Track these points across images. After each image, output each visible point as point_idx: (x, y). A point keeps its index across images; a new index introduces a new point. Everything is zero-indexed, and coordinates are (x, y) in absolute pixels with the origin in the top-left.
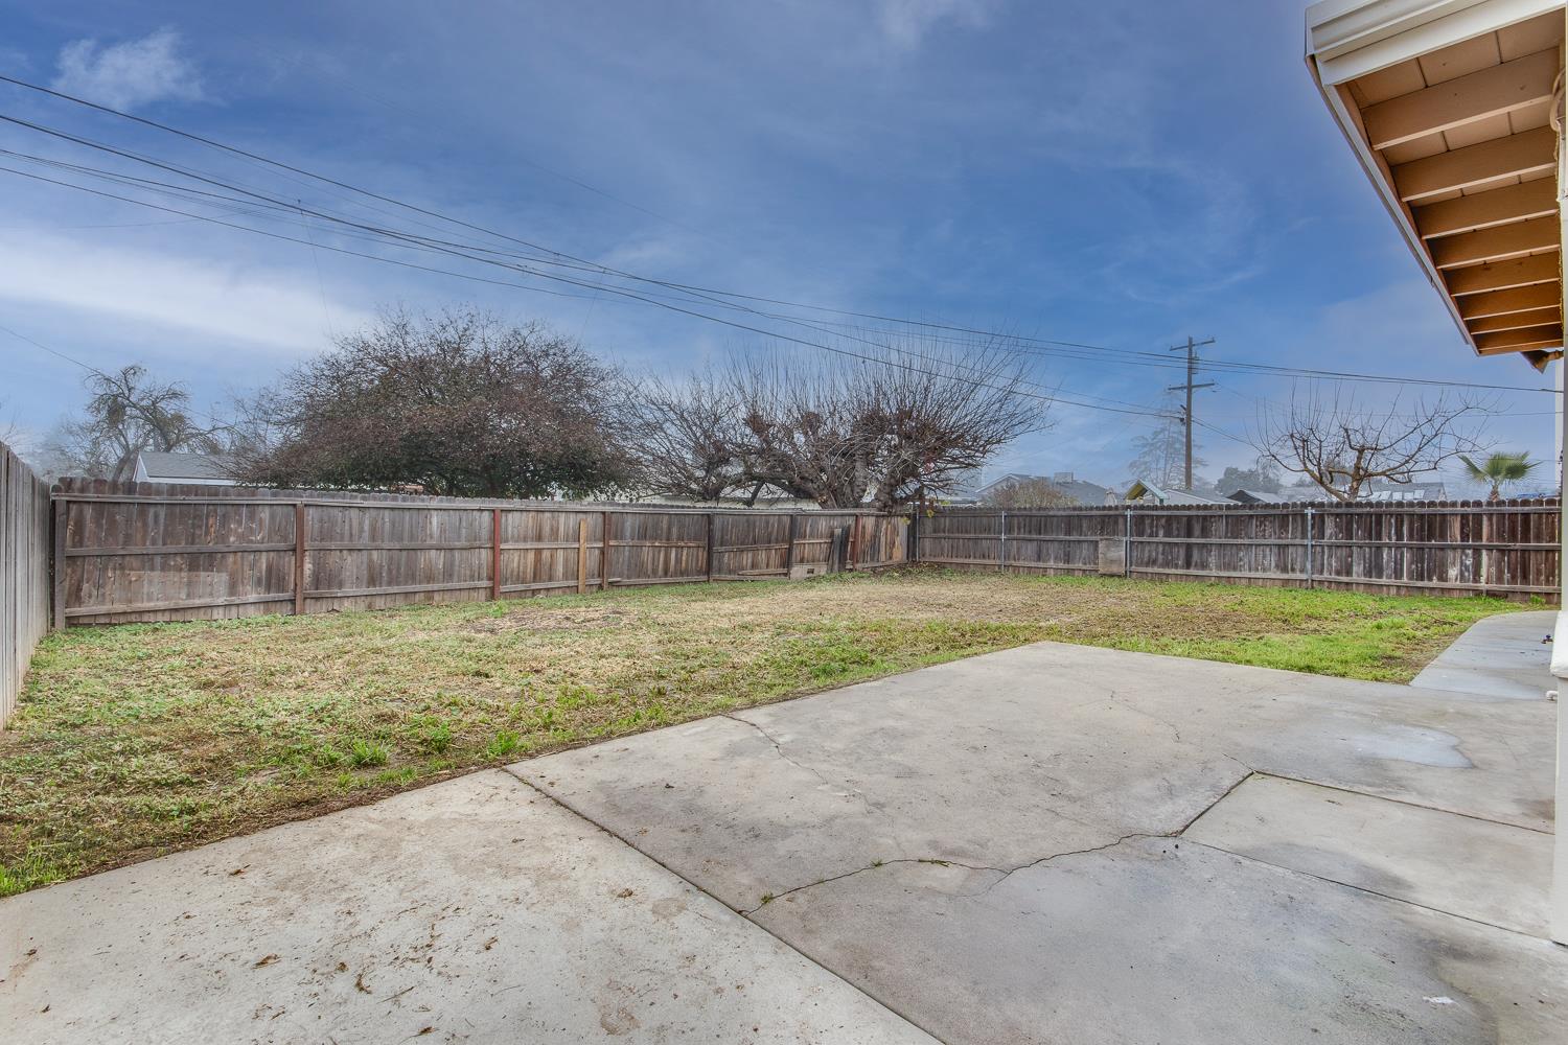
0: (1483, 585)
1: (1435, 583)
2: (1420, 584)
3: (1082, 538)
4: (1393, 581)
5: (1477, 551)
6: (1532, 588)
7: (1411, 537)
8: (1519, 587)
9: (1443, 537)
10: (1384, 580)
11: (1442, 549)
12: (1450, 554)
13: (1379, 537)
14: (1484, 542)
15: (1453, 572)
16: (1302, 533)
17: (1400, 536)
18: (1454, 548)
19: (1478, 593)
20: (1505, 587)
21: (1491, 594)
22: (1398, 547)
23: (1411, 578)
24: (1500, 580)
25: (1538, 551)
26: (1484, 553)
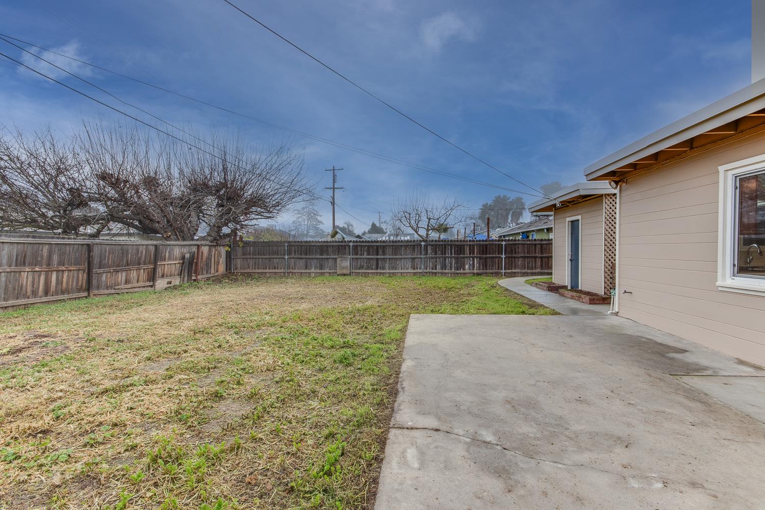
0: (475, 271)
1: (462, 271)
2: (458, 272)
3: (329, 257)
4: (449, 271)
5: (473, 258)
6: (488, 271)
7: (455, 254)
8: (485, 271)
9: (464, 254)
10: (447, 271)
11: (464, 258)
12: (466, 259)
13: (445, 254)
14: (475, 255)
15: (467, 267)
16: (420, 252)
17: (451, 254)
18: (467, 257)
19: (474, 274)
20: (481, 271)
21: (478, 274)
22: (451, 258)
23: (455, 270)
24: (479, 269)
25: (490, 258)
26: (475, 259)
